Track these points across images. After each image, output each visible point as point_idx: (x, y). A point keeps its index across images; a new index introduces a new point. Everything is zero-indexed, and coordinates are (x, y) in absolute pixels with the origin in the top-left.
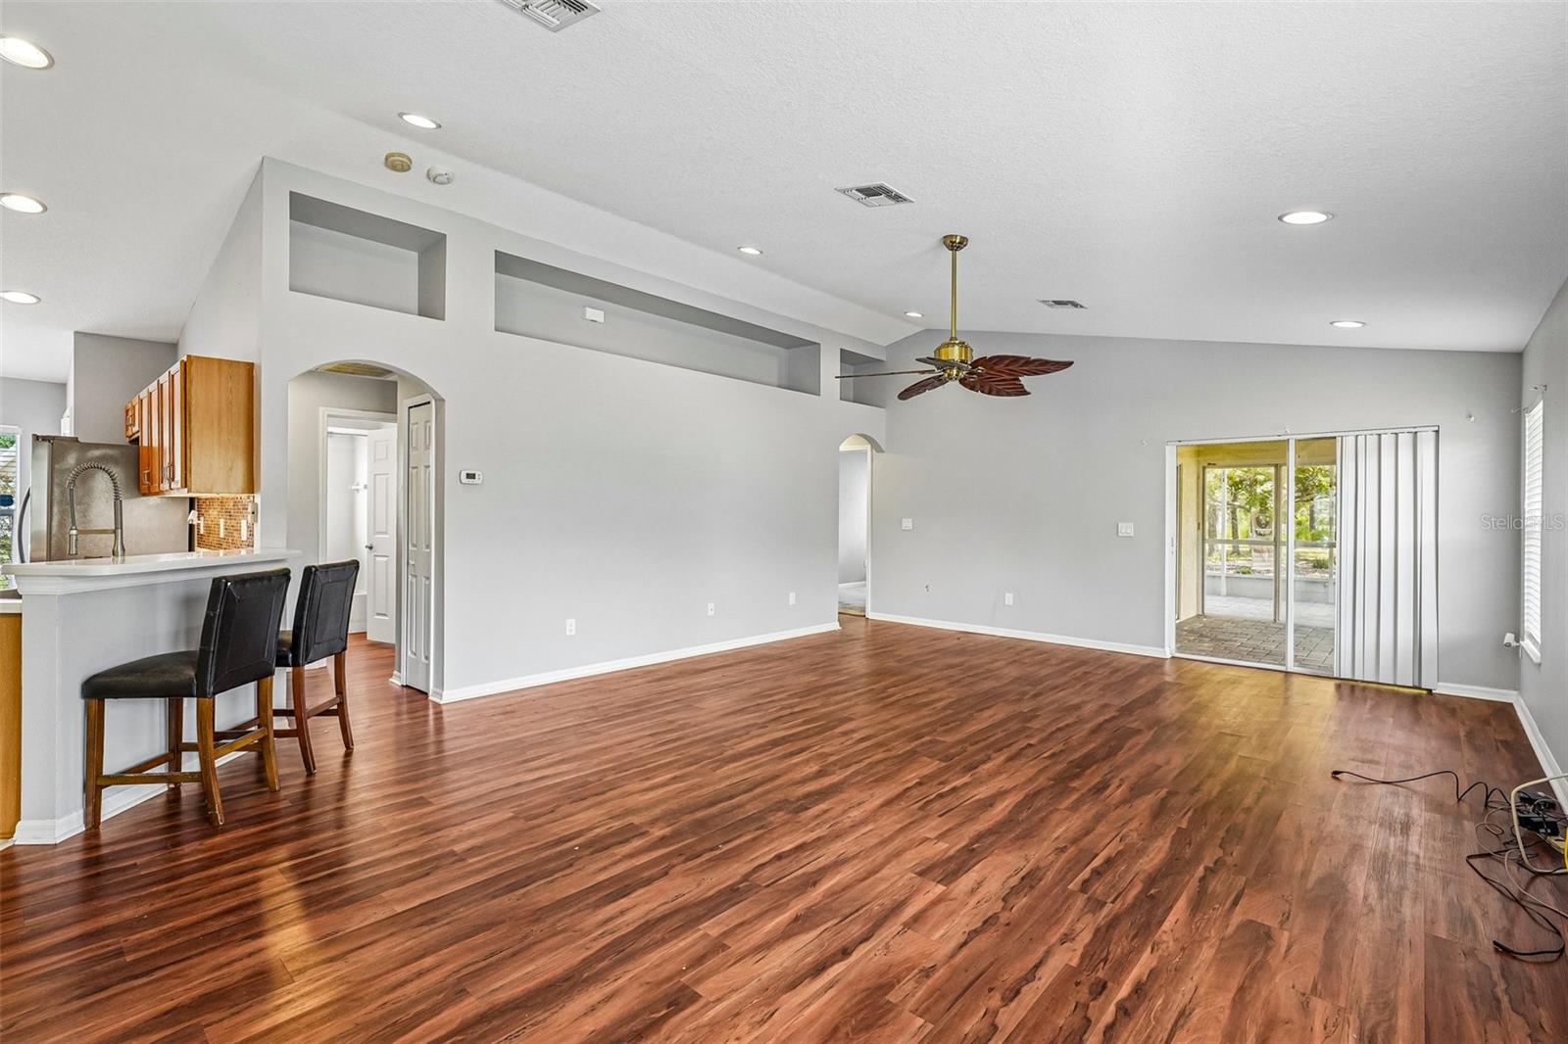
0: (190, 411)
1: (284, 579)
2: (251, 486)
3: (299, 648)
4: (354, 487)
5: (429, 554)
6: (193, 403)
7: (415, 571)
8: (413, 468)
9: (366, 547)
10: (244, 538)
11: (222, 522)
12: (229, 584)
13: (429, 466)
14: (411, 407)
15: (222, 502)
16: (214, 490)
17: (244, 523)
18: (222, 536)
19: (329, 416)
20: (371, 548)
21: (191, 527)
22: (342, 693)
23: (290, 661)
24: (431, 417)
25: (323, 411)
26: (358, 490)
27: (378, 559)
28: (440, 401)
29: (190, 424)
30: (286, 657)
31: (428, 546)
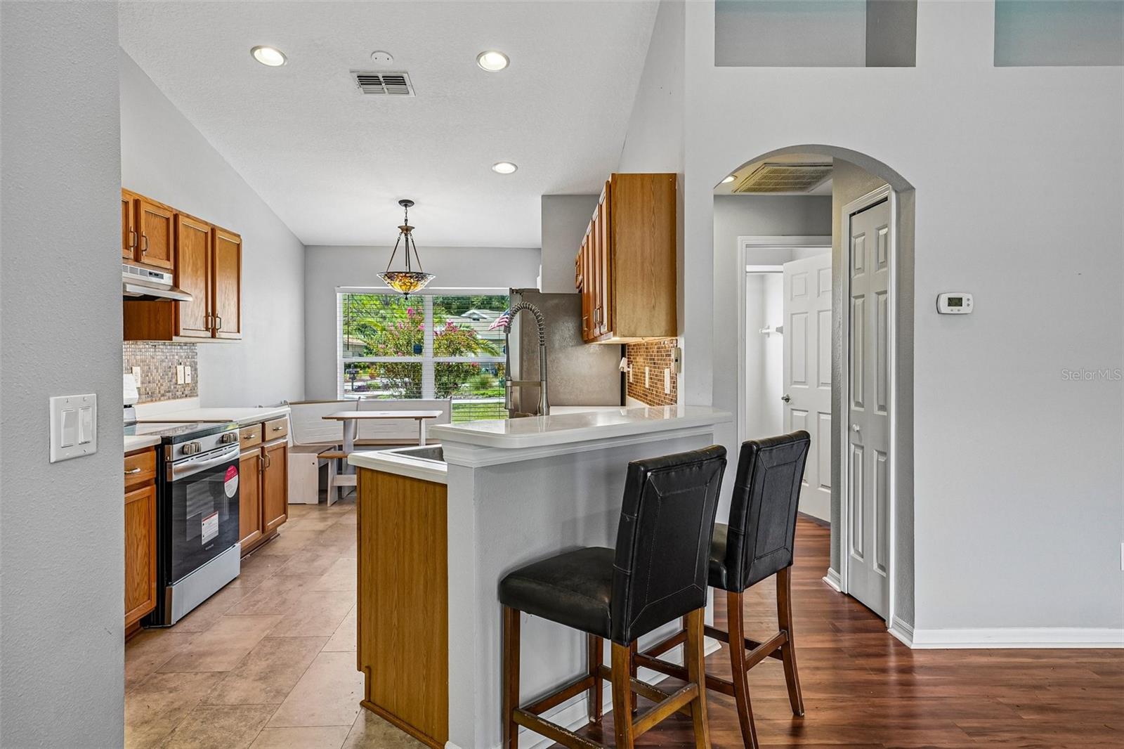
0: (615, 240)
1: (718, 463)
2: (674, 329)
3: (735, 562)
4: (764, 331)
5: (886, 420)
6: (617, 230)
7: (860, 440)
8: (856, 297)
9: (783, 398)
10: (667, 391)
11: (647, 369)
12: (649, 474)
13: (885, 292)
14: (854, 214)
15: (647, 347)
16: (638, 333)
17: (667, 371)
18: (647, 386)
19: (747, 246)
20: (787, 400)
21: (623, 374)
22: (787, 629)
23: (724, 580)
24: (889, 218)
25: (742, 241)
26: (768, 334)
27: (795, 413)
28: (905, 190)
29: (615, 255)
30: (719, 574)
31: (884, 407)
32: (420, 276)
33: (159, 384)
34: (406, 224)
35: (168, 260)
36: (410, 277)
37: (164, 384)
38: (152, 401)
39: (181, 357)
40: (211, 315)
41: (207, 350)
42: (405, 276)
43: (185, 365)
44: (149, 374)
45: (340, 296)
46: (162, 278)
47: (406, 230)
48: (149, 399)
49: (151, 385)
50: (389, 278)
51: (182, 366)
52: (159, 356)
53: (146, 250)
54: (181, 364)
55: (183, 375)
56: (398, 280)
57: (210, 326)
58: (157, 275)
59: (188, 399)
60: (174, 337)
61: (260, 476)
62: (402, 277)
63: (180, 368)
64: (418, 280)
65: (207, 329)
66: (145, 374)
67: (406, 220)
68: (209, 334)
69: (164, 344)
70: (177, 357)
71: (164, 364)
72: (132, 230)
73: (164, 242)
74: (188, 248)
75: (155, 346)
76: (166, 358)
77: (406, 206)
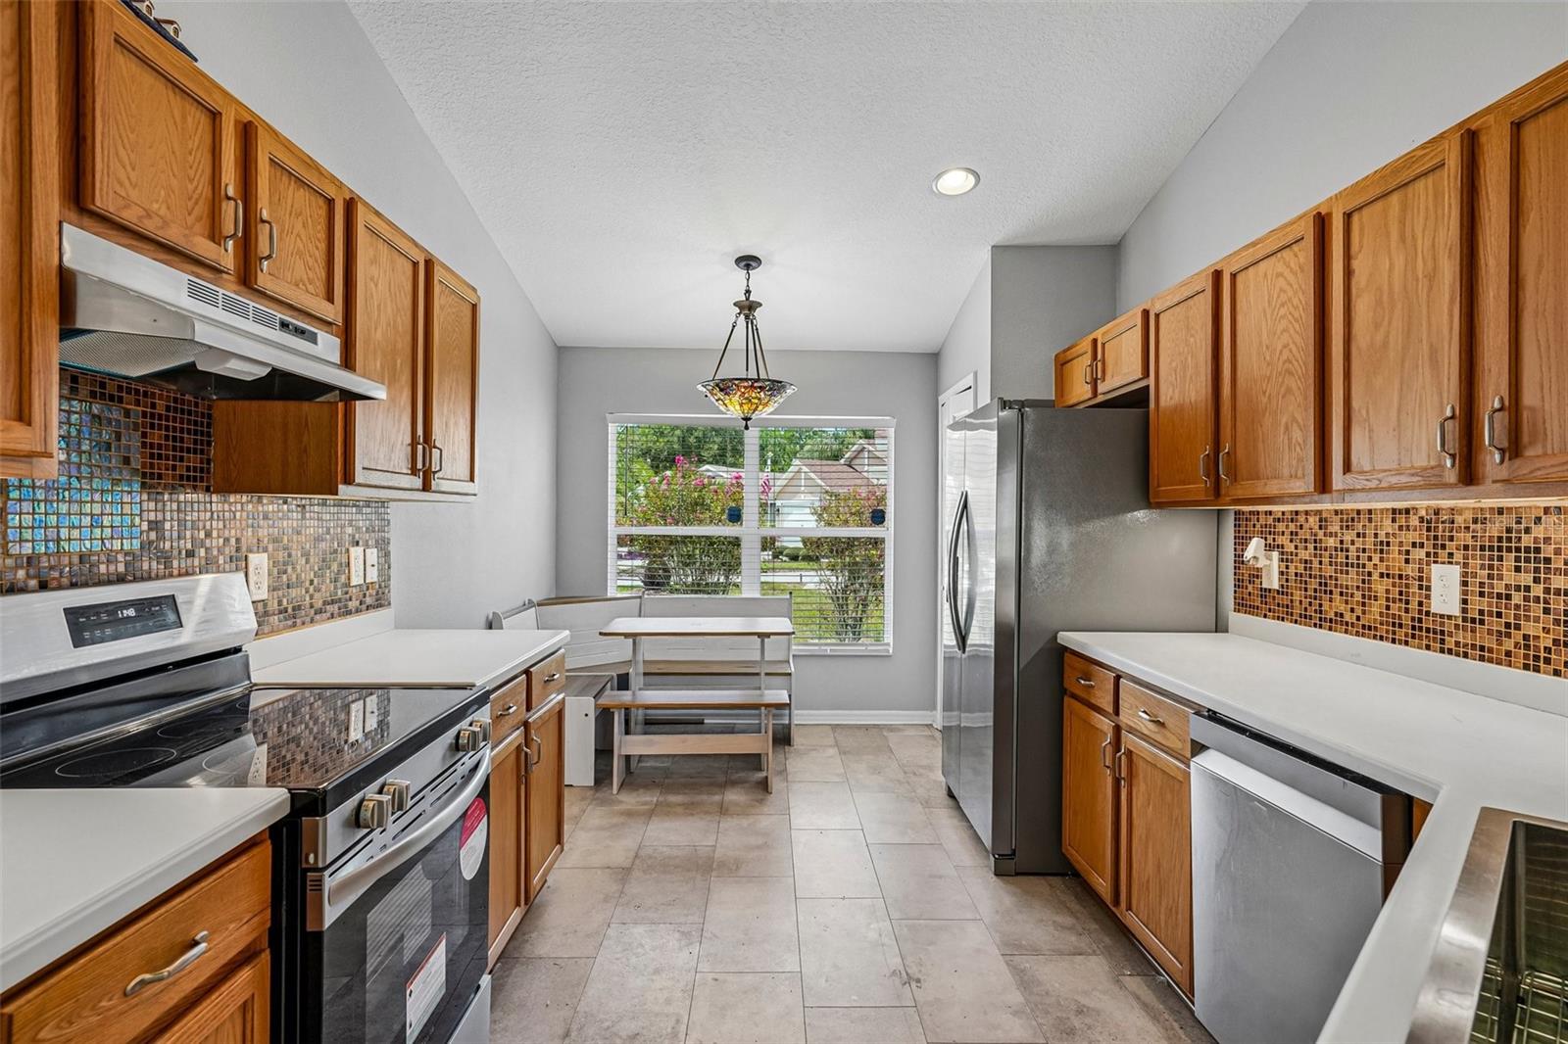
32: (776, 387)
33: (311, 589)
34: (747, 299)
35: (330, 299)
36: (760, 387)
37: (323, 588)
38: (294, 625)
39: (358, 529)
40: (423, 441)
41: (408, 515)
42: (752, 386)
43: (367, 546)
44: (290, 570)
45: (613, 429)
46: (315, 342)
47: (748, 308)
48: (290, 623)
49: (294, 592)
50: (721, 390)
51: (360, 549)
52: (312, 528)
53: (269, 257)
54: (357, 544)
55: (362, 567)
56: (739, 393)
57: (420, 465)
58: (300, 332)
59: (373, 615)
60: (341, 488)
61: (523, 787)
62: (745, 387)
63: (356, 553)
64: (771, 395)
65: (414, 471)
66: (279, 569)
67: (748, 292)
68: (418, 482)
69: (324, 504)
70: (349, 530)
71: (323, 545)
72: (231, 192)
73: (320, 254)
74: (376, 285)
75: (304, 506)
76: (328, 533)
77: (748, 267)
